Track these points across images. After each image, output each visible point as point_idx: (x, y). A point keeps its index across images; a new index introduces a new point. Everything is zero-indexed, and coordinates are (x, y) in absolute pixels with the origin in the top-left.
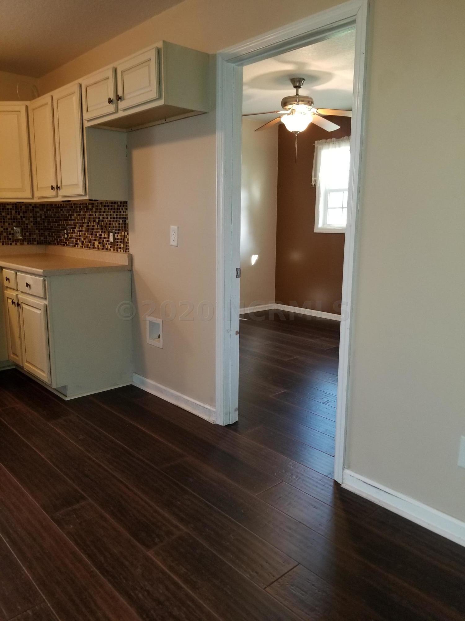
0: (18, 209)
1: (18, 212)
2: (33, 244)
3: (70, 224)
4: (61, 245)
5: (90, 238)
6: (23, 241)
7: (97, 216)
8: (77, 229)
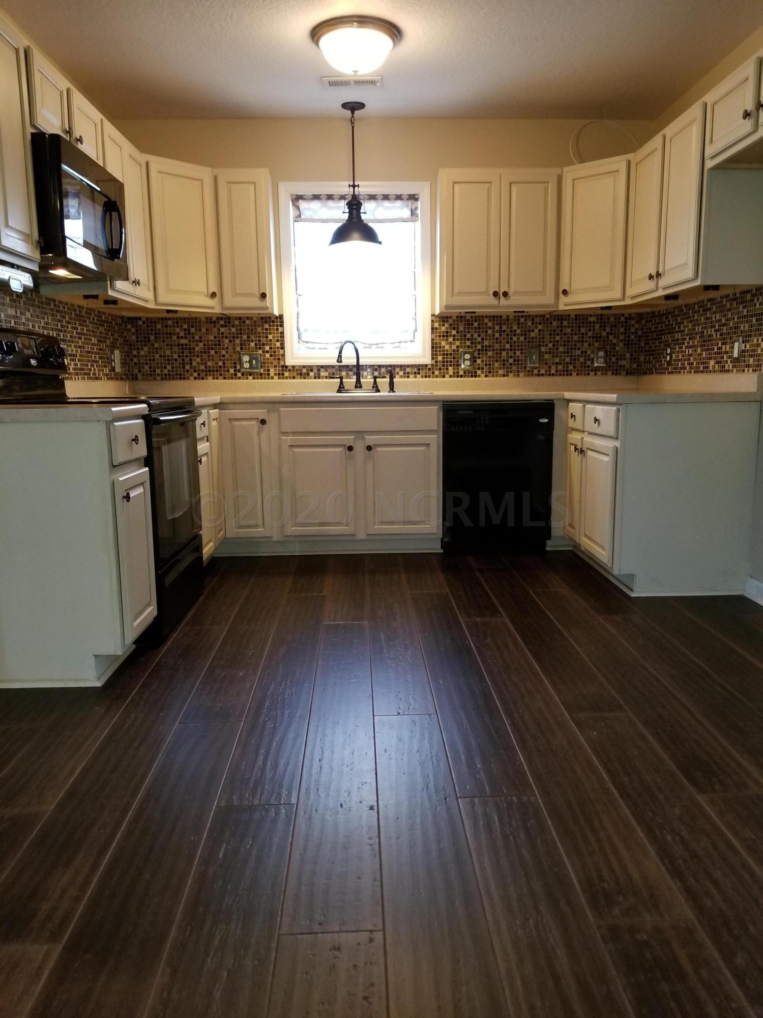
0: (605, 322)
1: (603, 327)
2: (620, 374)
3: (676, 338)
4: (660, 373)
5: (704, 355)
6: (606, 370)
7: (717, 318)
8: (686, 345)
